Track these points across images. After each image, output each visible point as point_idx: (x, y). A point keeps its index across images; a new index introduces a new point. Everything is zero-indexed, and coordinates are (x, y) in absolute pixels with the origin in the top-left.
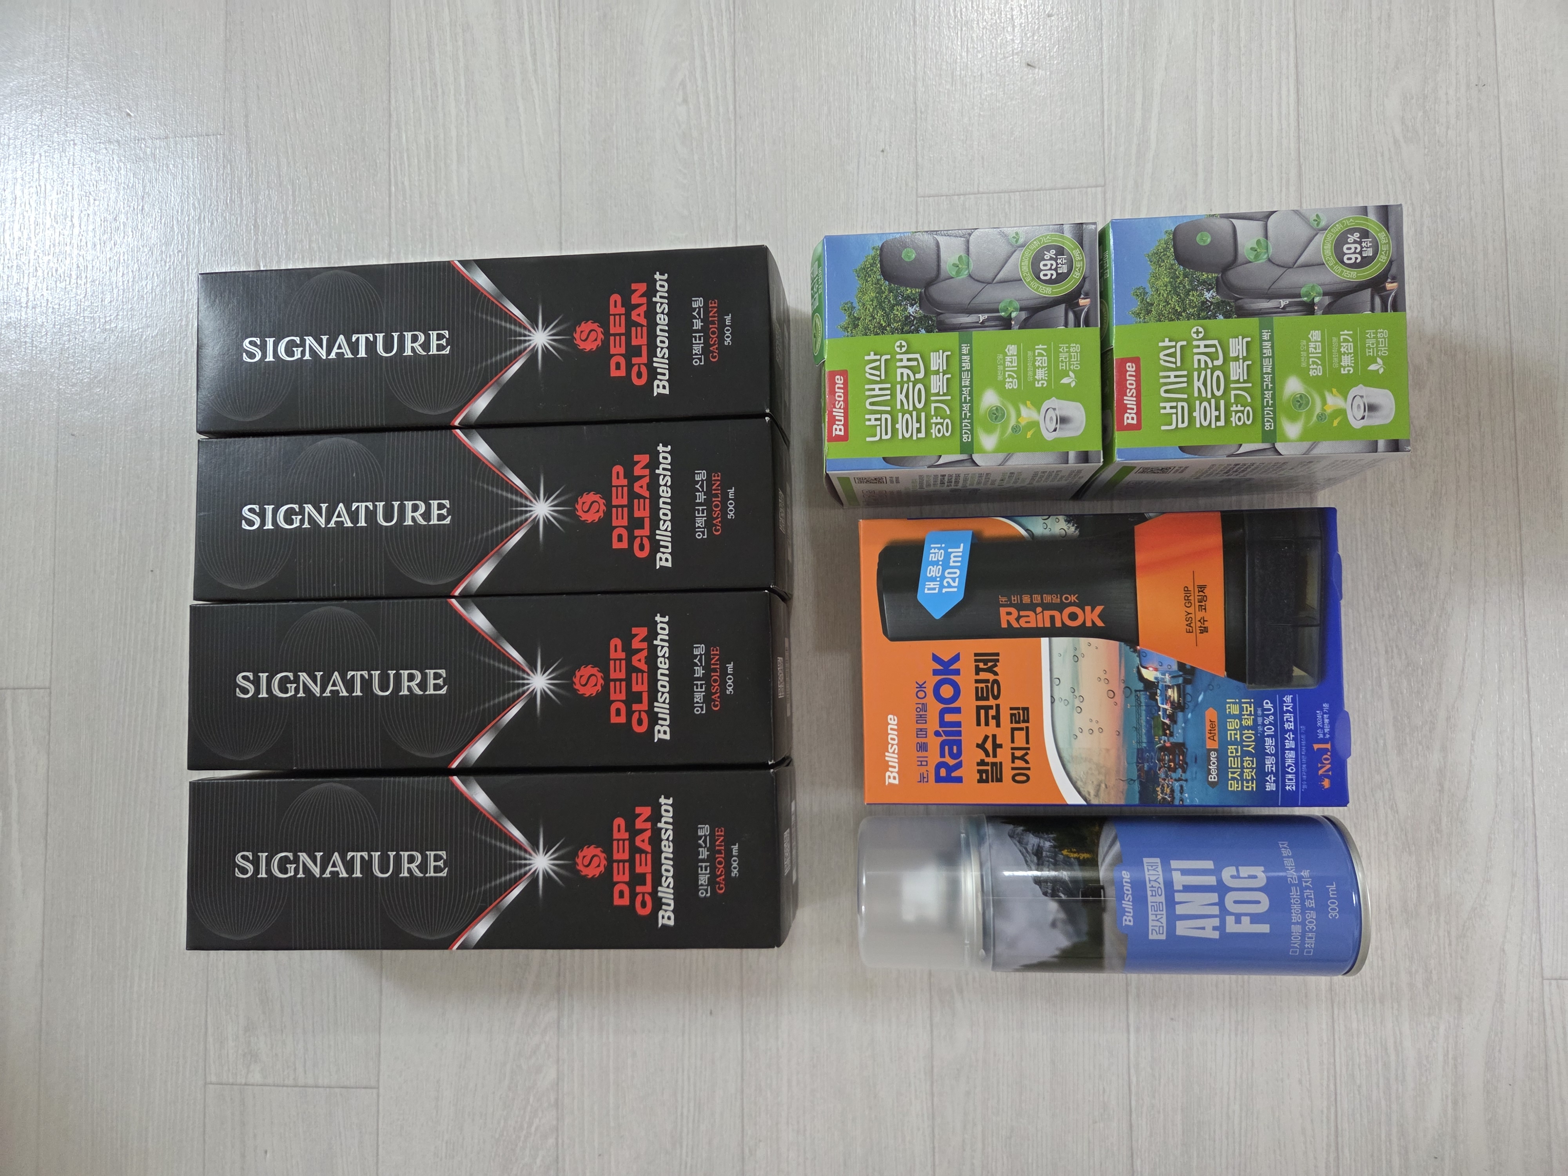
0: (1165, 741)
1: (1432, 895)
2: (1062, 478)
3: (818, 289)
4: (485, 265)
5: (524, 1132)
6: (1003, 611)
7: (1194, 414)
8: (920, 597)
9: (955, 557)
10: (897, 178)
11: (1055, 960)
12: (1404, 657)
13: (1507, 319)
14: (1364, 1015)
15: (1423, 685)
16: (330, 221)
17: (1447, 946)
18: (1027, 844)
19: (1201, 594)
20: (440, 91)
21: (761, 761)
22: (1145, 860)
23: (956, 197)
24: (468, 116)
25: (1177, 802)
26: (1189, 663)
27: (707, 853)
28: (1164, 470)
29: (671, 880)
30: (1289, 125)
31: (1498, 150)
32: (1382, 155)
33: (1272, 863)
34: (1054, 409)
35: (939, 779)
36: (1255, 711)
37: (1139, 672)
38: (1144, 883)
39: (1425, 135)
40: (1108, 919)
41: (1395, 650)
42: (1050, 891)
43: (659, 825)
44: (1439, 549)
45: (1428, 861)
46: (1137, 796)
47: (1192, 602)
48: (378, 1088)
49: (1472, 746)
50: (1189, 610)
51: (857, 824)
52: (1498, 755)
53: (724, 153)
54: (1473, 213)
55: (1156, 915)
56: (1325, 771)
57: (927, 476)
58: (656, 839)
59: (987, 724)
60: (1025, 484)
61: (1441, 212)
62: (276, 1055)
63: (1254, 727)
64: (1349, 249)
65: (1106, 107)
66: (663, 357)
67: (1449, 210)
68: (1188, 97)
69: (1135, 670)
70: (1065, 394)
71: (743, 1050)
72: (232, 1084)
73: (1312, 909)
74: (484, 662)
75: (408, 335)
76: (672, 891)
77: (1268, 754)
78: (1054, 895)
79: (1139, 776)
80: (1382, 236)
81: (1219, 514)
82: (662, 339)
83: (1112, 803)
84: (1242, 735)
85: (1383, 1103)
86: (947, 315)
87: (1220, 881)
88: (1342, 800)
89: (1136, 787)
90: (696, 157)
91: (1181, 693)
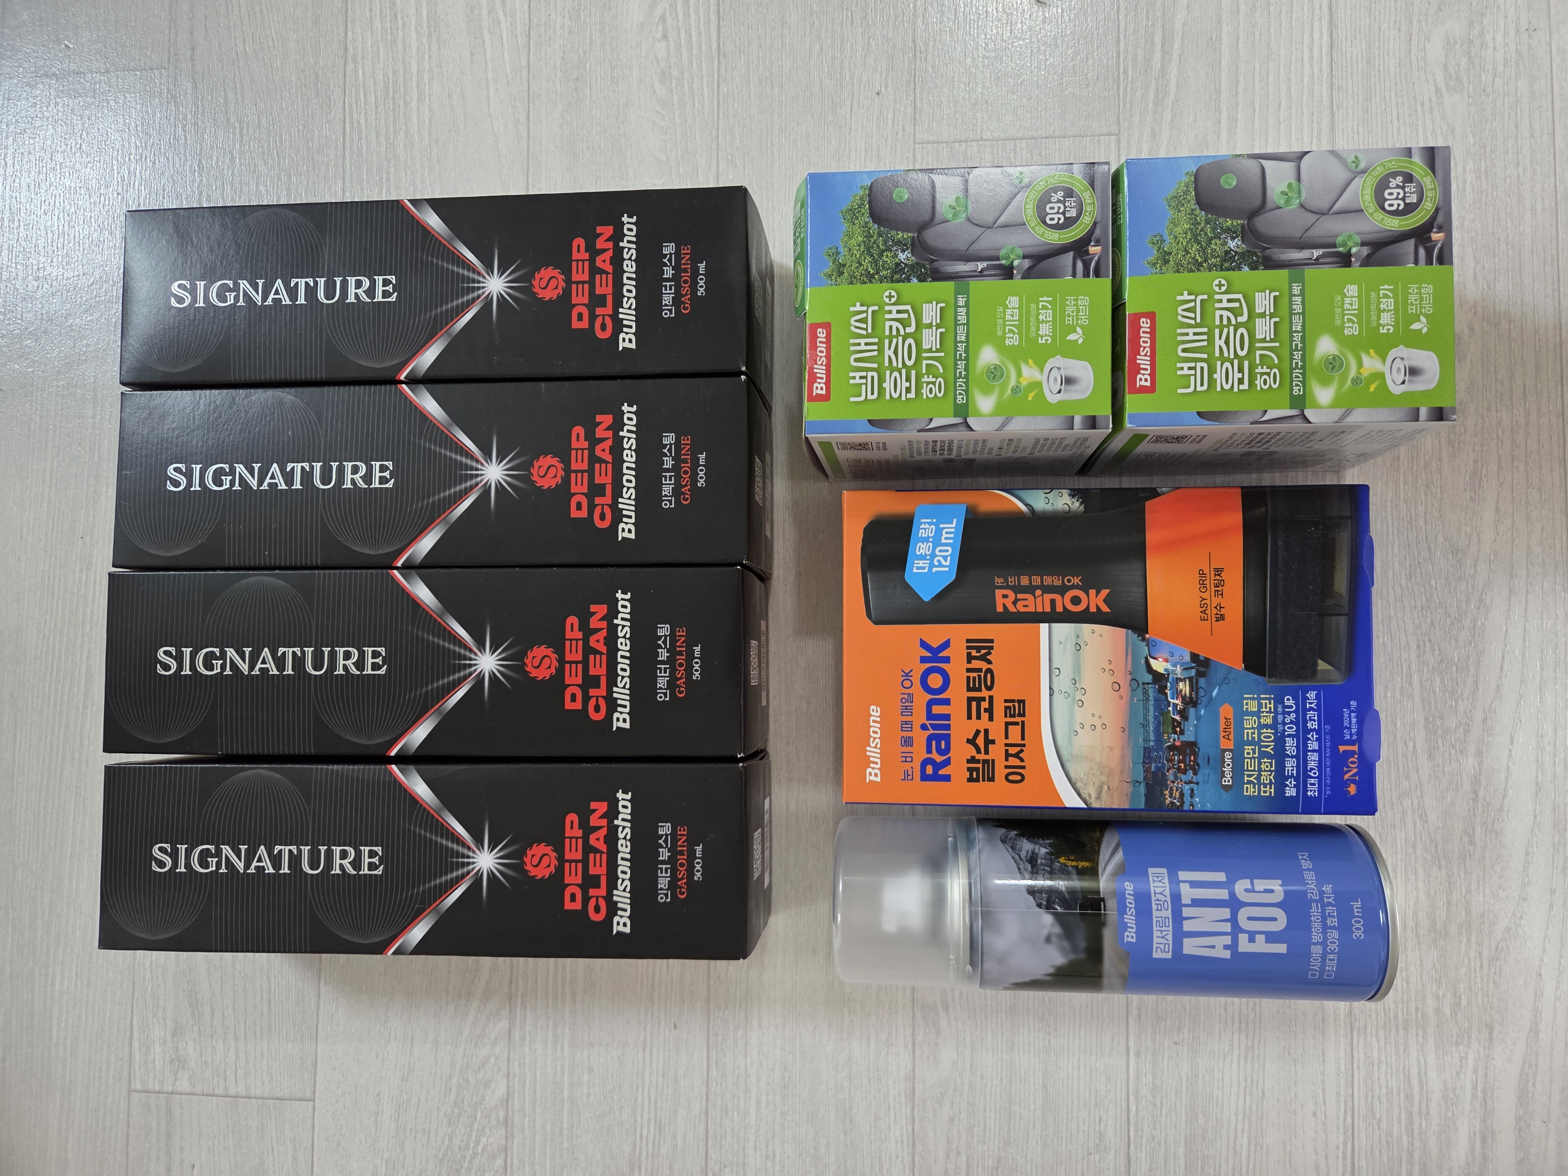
0: (1174, 740)
1: (1464, 913)
2: (1067, 446)
3: (800, 233)
4: (437, 205)
5: (471, 1152)
6: (999, 593)
7: (1215, 376)
8: (908, 578)
9: (947, 533)
10: (893, 123)
11: (1049, 978)
12: (1437, 652)
13: (1556, 286)
14: (1385, 1043)
15: (1457, 684)
16: (279, 163)
17: (1478, 970)
18: (1020, 850)
19: (1218, 577)
20: (400, 22)
21: (730, 754)
22: (1151, 870)
23: (957, 144)
24: (430, 51)
25: (1186, 807)
26: (1202, 655)
27: (667, 854)
28: (1179, 439)
29: (627, 883)
30: (1321, 71)
31: (1549, 101)
32: (1422, 105)
33: (1290, 876)
34: (1059, 368)
35: (924, 777)
36: (1276, 707)
37: (1147, 663)
38: (1149, 895)
39: (1469, 83)
40: (1108, 935)
41: (1427, 643)
42: (1044, 903)
43: (616, 822)
44: (1478, 535)
45: (1460, 876)
46: (1143, 799)
47: (1208, 586)
48: (314, 1101)
49: (1510, 751)
50: (1204, 596)
51: (836, 824)
52: (1538, 761)
53: (705, 93)
54: (1521, 169)
55: (1161, 931)
56: (1351, 776)
57: (917, 442)
58: (612, 838)
59: (979, 717)
60: (1026, 454)
61: (1486, 168)
62: (206, 1062)
63: (1274, 726)
64: (1391, 194)
65: (1122, 48)
66: (630, 308)
67: (1494, 166)
68: (1211, 38)
69: (1143, 661)
70: (1071, 351)
71: (708, 1067)
72: (159, 1093)
73: (1334, 928)
74: (428, 640)
75: (352, 281)
76: (629, 895)
77: (1288, 756)
78: (1049, 907)
79: (1145, 778)
80: (1428, 181)
81: (1240, 490)
82: (629, 287)
83: (1115, 807)
84: (1260, 734)
85: (1405, 1139)
86: (942, 263)
87: (1232, 894)
88: (1370, 808)
89: (1142, 789)
90: (675, 98)
91: (1194, 687)
